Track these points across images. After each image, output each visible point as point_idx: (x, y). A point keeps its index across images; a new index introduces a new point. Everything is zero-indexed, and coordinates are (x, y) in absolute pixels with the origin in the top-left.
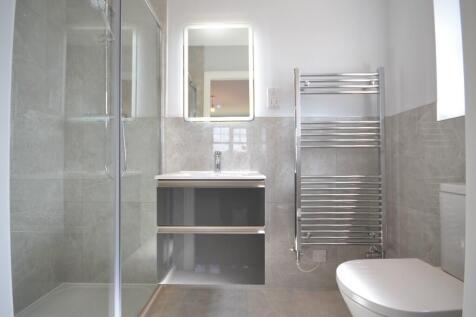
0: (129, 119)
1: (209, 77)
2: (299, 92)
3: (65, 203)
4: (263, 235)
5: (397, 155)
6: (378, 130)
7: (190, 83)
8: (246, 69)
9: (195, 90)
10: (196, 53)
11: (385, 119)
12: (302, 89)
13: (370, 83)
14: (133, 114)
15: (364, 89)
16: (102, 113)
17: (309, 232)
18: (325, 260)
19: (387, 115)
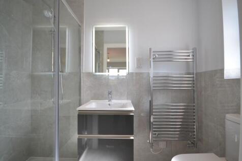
0: (64, 74)
1: (106, 46)
2: (152, 60)
3: (32, 116)
4: (133, 139)
5: (203, 93)
6: (193, 80)
7: (96, 49)
8: (125, 42)
9: (99, 53)
10: (99, 34)
11: (197, 74)
12: (154, 59)
13: (189, 56)
14: (66, 71)
15: (186, 59)
16: (50, 71)
17: (157, 133)
18: (165, 147)
19: (198, 72)
